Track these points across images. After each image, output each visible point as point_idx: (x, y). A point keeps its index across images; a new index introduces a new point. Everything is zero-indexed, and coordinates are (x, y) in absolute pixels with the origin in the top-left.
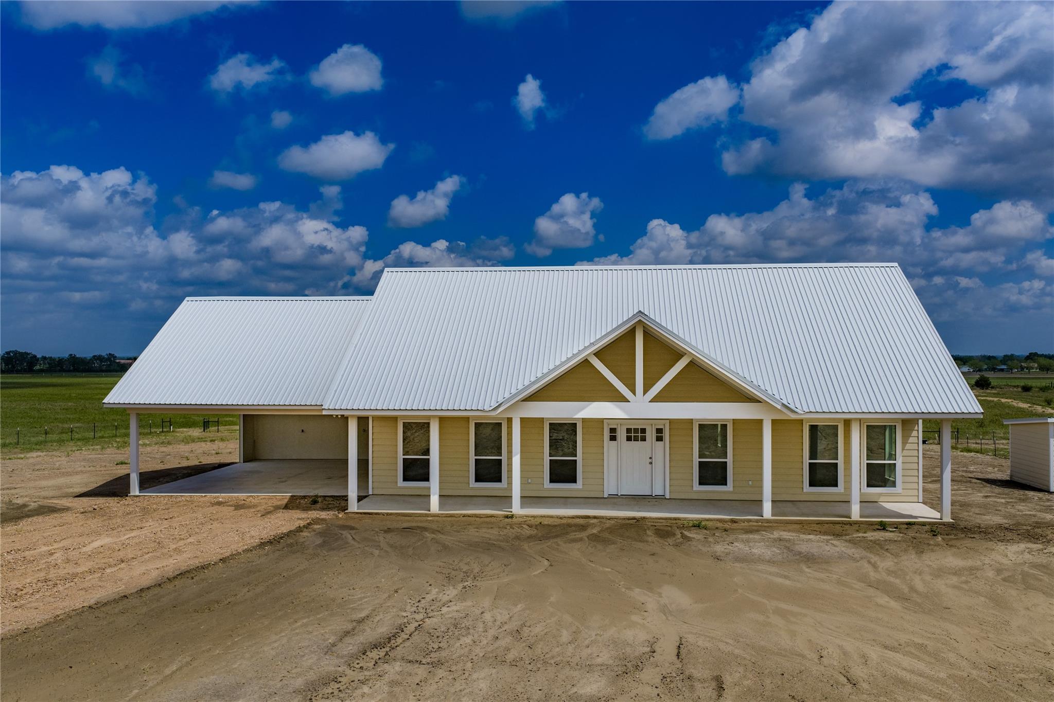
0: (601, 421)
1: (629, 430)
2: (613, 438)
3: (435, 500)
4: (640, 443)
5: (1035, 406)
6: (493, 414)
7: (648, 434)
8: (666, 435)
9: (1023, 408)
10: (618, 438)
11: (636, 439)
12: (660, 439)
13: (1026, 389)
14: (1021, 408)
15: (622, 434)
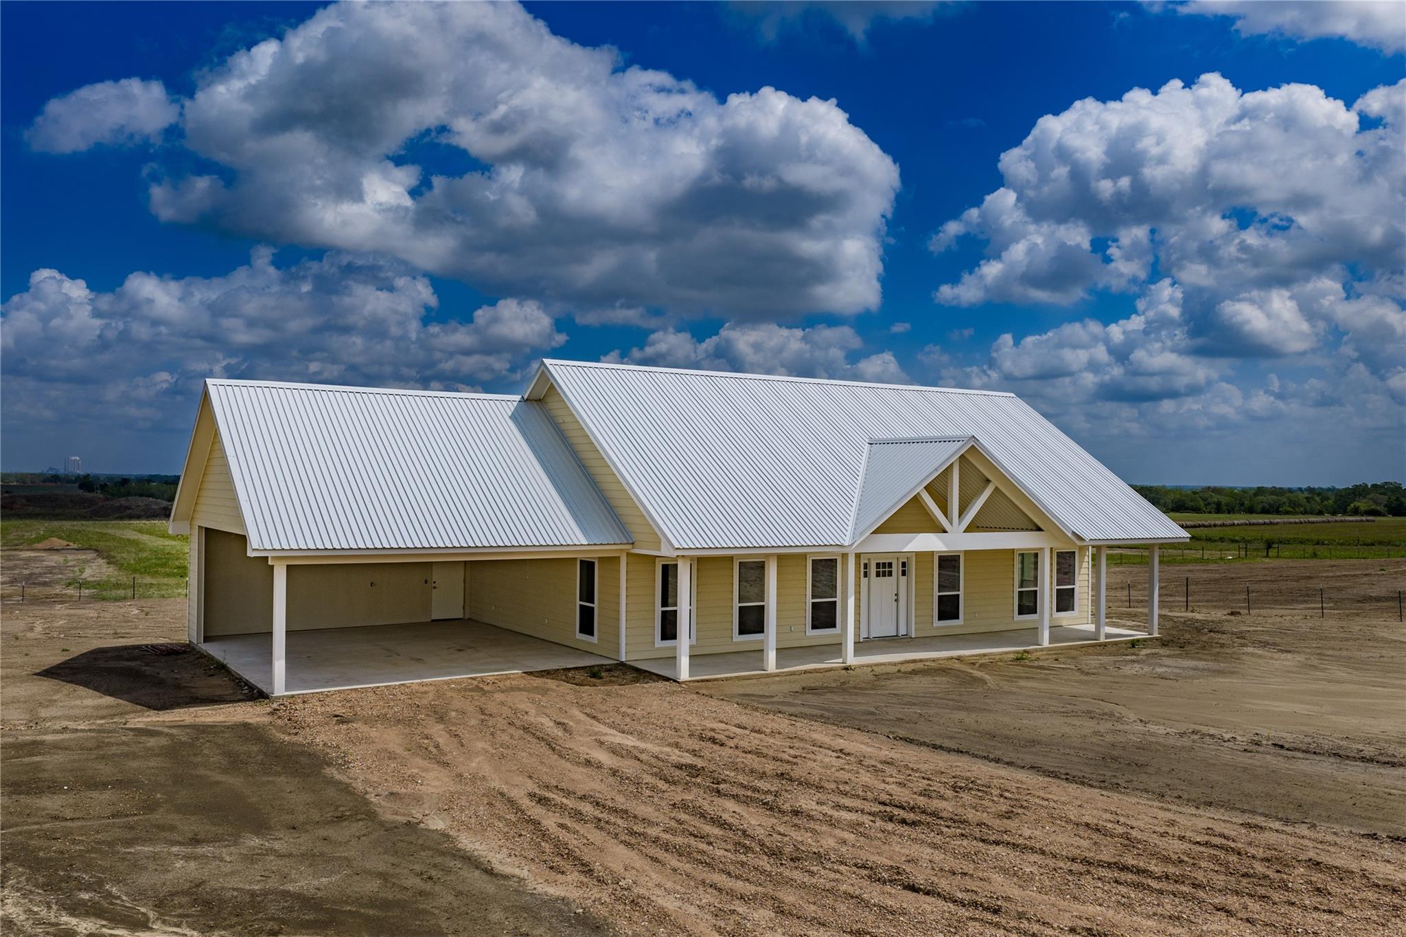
1: (878, 565)
2: (866, 574)
3: (772, 656)
4: (887, 578)
7: (894, 569)
8: (912, 568)
10: (870, 574)
11: (884, 574)
12: (904, 573)
15: (873, 570)
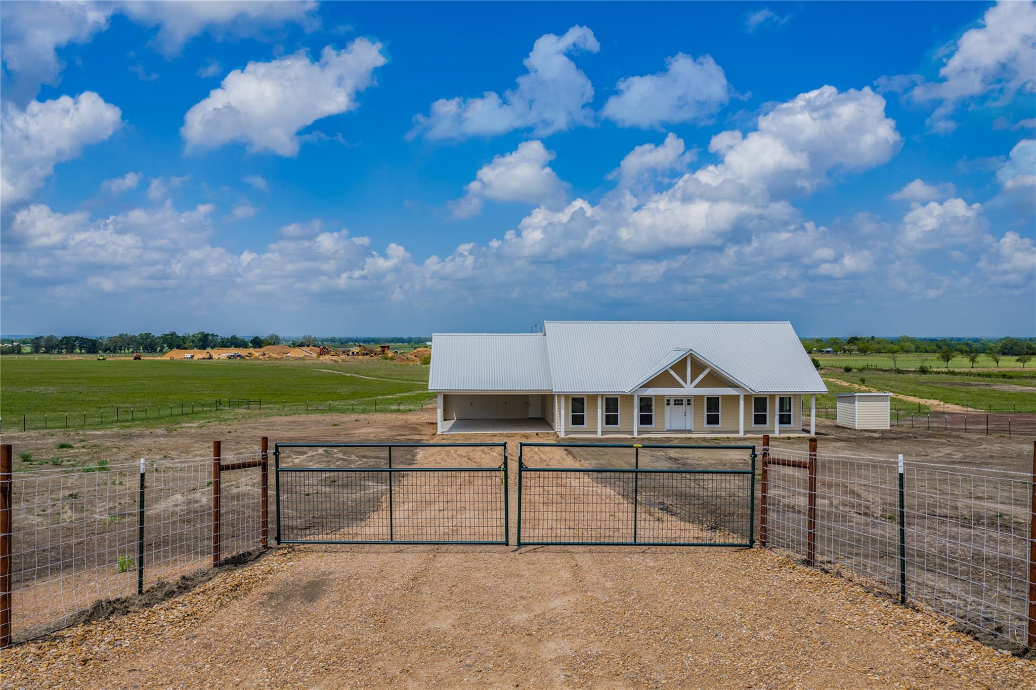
0: (663, 396)
1: (675, 400)
2: (668, 404)
3: (599, 432)
4: (680, 406)
5: (854, 385)
6: (629, 393)
7: (684, 402)
8: (692, 402)
9: (845, 386)
10: (671, 404)
11: (678, 404)
12: (689, 404)
13: (848, 370)
14: (843, 386)
15: (672, 402)
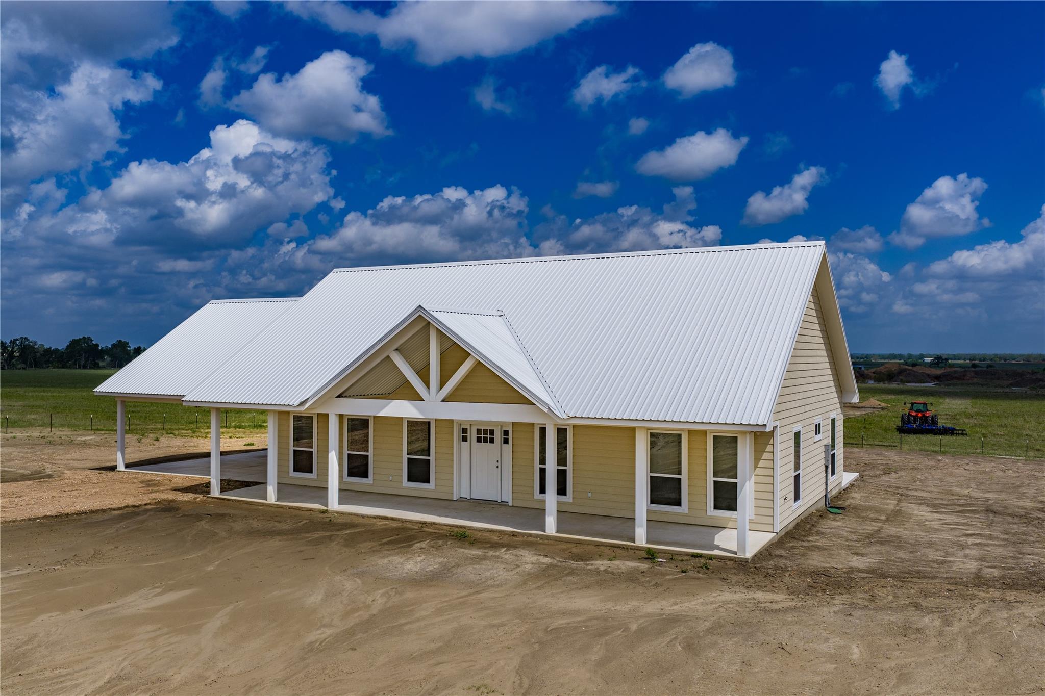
1: (479, 431)
2: (464, 439)
4: (488, 444)
6: (301, 409)
8: (511, 437)
10: (469, 439)
11: (485, 441)
12: (506, 441)
15: (472, 435)
